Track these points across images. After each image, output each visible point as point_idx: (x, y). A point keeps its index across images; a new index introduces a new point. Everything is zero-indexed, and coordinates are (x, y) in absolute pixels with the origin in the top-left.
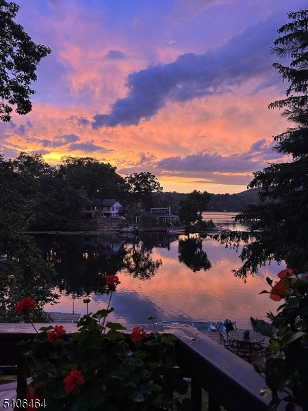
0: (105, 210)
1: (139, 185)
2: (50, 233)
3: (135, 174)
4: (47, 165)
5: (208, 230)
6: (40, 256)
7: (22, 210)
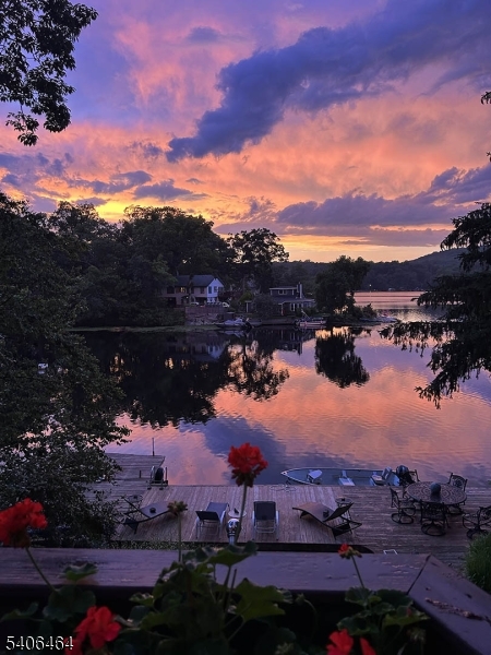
0: (197, 293)
1: (250, 250)
2: (114, 329)
3: (244, 233)
4: (102, 222)
5: (364, 321)
6: (96, 368)
7: (64, 293)
